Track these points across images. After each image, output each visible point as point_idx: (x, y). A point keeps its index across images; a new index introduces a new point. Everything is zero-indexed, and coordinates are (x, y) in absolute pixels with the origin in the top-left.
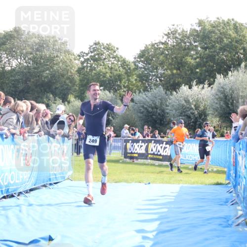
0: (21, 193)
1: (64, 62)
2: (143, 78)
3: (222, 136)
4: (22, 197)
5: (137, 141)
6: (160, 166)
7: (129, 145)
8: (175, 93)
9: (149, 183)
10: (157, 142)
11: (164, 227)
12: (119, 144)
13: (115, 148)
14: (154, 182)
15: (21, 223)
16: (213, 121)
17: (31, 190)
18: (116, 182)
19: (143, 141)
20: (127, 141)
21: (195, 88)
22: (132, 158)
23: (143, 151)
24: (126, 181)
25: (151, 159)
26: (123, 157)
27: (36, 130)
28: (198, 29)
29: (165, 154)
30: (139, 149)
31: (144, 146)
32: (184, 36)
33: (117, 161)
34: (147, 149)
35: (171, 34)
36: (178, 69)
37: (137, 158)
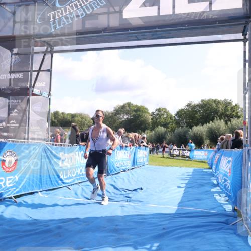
0: (128, 170)
1: (146, 117)
2: (178, 124)
3: (211, 148)
4: (129, 172)
5: (175, 149)
6: (185, 160)
7: (172, 151)
8: (191, 130)
9: (181, 167)
10: (183, 150)
11: (188, 186)
12: (168, 150)
13: (166, 152)
14: (183, 166)
15: (129, 182)
16: (207, 142)
17: (133, 168)
18: (167, 166)
19: (178, 149)
20: (171, 149)
21: (201, 127)
22: (173, 156)
23: (177, 153)
24: (171, 166)
25: (181, 157)
26: (169, 156)
27: (135, 144)
28: (201, 103)
29: (187, 155)
30: (176, 152)
31: (178, 151)
32: (195, 106)
33: (167, 158)
34: (179, 153)
35: (189, 105)
36: (192, 120)
37: (175, 156)
